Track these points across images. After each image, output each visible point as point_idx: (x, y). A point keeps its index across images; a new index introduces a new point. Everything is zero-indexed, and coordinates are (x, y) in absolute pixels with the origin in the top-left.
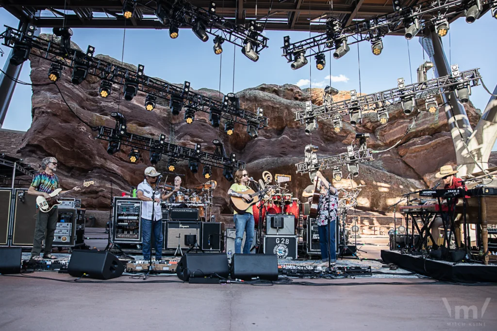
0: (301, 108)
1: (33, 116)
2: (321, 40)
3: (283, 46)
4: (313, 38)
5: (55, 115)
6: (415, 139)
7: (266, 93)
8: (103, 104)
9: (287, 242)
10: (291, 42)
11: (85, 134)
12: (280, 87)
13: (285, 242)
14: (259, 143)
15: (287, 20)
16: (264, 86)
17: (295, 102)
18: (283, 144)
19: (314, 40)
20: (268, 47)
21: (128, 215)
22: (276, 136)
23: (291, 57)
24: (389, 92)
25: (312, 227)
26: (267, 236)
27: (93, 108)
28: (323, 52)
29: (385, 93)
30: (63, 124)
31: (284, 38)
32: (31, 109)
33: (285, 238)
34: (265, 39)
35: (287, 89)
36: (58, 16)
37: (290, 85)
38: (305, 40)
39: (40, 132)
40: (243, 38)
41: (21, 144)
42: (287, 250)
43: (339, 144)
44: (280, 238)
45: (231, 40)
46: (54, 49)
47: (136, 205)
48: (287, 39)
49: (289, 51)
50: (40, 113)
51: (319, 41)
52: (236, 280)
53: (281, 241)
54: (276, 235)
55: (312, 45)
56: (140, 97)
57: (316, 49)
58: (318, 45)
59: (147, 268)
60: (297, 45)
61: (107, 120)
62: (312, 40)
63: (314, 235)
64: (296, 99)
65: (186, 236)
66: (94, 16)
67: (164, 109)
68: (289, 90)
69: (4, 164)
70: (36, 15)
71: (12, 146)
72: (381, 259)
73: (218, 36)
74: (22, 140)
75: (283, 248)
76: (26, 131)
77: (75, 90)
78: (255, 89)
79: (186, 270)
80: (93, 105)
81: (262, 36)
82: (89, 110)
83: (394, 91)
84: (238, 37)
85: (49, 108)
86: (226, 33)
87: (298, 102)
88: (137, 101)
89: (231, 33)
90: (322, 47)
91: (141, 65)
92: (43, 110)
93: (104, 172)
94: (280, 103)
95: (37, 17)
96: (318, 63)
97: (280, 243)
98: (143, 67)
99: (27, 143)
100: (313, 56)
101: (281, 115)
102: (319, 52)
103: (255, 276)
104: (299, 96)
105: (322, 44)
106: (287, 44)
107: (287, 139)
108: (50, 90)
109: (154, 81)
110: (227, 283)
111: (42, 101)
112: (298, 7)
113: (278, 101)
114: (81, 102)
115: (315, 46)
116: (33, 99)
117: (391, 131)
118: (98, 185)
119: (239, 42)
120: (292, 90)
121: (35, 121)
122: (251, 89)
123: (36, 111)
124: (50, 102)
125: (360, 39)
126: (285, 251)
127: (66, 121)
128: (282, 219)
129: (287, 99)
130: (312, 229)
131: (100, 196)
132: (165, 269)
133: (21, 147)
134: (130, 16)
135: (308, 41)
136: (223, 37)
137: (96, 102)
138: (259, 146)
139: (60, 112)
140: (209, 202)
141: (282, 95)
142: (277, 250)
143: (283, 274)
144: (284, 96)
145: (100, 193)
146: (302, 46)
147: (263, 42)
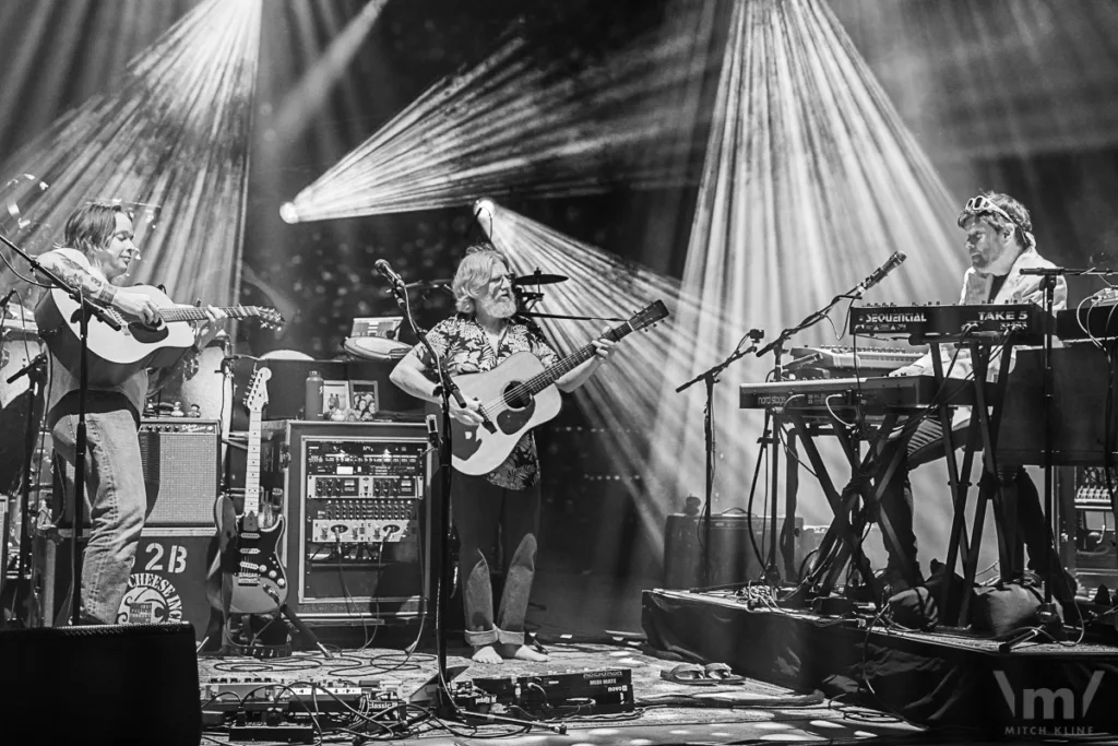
9: (179, 560)
13: (164, 561)
25: (312, 482)
33: (167, 543)
42: (175, 605)
75: (152, 594)
126: (164, 611)
130: (312, 493)
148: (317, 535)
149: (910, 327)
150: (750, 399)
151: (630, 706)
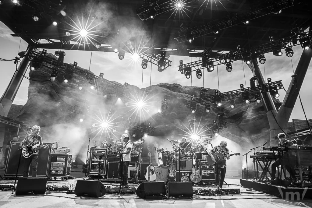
0: (182, 97)
1: (28, 97)
2: (200, 63)
3: (179, 65)
4: (196, 62)
7: (163, 88)
8: (70, 91)
10: (184, 63)
11: (59, 108)
12: (171, 85)
13: (187, 175)
15: (177, 50)
16: (162, 84)
17: (179, 94)
19: (196, 63)
20: (171, 66)
22: (168, 112)
23: (183, 72)
24: (236, 91)
26: (177, 171)
28: (200, 69)
29: (234, 92)
31: (180, 61)
32: (28, 93)
33: (187, 173)
34: (170, 61)
35: (175, 86)
36: (50, 42)
37: (176, 84)
38: (191, 63)
40: (158, 60)
41: (19, 113)
44: (185, 173)
45: (152, 61)
46: (54, 63)
48: (181, 62)
49: (182, 68)
50: (33, 95)
51: (198, 63)
52: (171, 197)
53: (185, 174)
54: (182, 171)
55: (195, 65)
57: (197, 68)
58: (198, 65)
59: (118, 190)
60: (186, 65)
62: (195, 63)
63: (203, 171)
66: (70, 43)
68: (176, 87)
69: (13, 125)
70: (38, 42)
71: (13, 114)
72: (241, 184)
73: (144, 59)
74: (21, 111)
75: (186, 178)
76: (24, 105)
78: (157, 86)
79: (144, 192)
81: (168, 60)
83: (238, 91)
84: (155, 60)
85: (39, 93)
86: (148, 58)
87: (180, 93)
89: (151, 58)
90: (200, 67)
91: (102, 73)
92: (35, 94)
95: (38, 43)
96: (198, 75)
97: (184, 175)
98: (103, 74)
99: (23, 112)
100: (195, 71)
102: (199, 69)
103: (181, 195)
104: (182, 90)
106: (181, 64)
107: (174, 114)
111: (34, 89)
113: (170, 93)
115: (196, 66)
116: (29, 87)
117: (232, 111)
119: (155, 62)
120: (177, 87)
121: (30, 99)
122: (154, 86)
123: (31, 94)
124: (40, 89)
125: (220, 63)
126: (187, 180)
128: (185, 162)
129: (175, 92)
130: (202, 167)
132: (128, 191)
133: (20, 115)
134: (99, 47)
135: (193, 63)
136: (147, 59)
141: (172, 89)
142: (183, 180)
146: (189, 65)
147: (169, 63)
148: (203, 172)
149: (270, 149)
150: (251, 157)
151: (240, 193)
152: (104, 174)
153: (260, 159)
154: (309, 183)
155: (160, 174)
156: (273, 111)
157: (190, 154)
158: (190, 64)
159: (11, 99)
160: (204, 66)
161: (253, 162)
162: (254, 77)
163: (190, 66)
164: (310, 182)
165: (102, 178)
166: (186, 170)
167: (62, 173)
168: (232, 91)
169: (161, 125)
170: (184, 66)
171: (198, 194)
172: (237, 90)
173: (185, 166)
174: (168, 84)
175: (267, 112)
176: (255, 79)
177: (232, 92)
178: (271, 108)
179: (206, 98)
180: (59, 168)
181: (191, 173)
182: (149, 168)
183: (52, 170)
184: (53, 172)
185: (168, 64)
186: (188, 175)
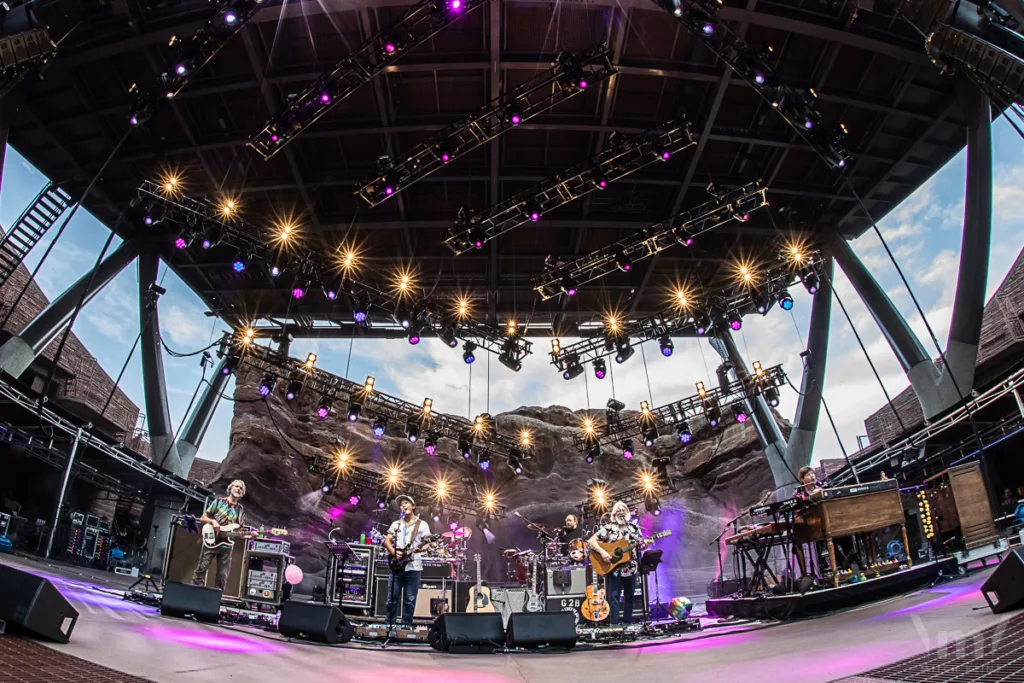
1: (231, 443)
2: (599, 342)
3: (552, 352)
4: (590, 340)
5: (255, 443)
6: (722, 465)
7: (527, 418)
8: (315, 432)
11: (290, 469)
12: (545, 410)
14: (521, 484)
15: (550, 325)
16: (523, 409)
18: (553, 484)
20: (531, 354)
21: (352, 568)
22: (542, 474)
23: (562, 365)
27: (302, 436)
28: (602, 356)
29: (684, 402)
30: (264, 456)
31: (552, 341)
32: (229, 435)
34: (528, 343)
35: (554, 412)
36: (275, 325)
37: (558, 407)
39: (235, 464)
41: (213, 477)
43: (627, 479)
44: (567, 599)
45: (486, 346)
47: (363, 555)
48: (557, 343)
49: (559, 357)
50: (239, 440)
51: (596, 343)
52: (517, 648)
53: (568, 603)
54: (562, 595)
55: (588, 348)
56: (361, 425)
57: (593, 353)
58: (595, 348)
59: (385, 634)
60: (569, 349)
61: (318, 452)
62: (587, 342)
64: (567, 424)
65: (432, 600)
66: (315, 324)
67: (392, 441)
68: (557, 413)
69: (195, 497)
70: (252, 325)
72: (705, 611)
73: (468, 342)
74: (215, 471)
76: (220, 461)
77: (283, 413)
78: (512, 413)
79: (445, 635)
80: (302, 433)
81: (523, 340)
82: (296, 439)
83: (693, 399)
84: (494, 342)
85: (250, 434)
86: (477, 338)
87: (569, 428)
88: (358, 430)
90: (600, 350)
91: (371, 377)
92: (242, 436)
93: (311, 521)
94: (546, 430)
96: (597, 370)
97: (567, 606)
98: (373, 379)
99: (220, 476)
100: (591, 362)
101: (547, 446)
102: (597, 357)
103: (544, 643)
104: (570, 419)
105: (600, 346)
106: (557, 348)
107: (557, 477)
108: (254, 412)
109: (386, 398)
110: (503, 652)
111: (242, 426)
112: (564, 307)
113: (543, 427)
114: (288, 428)
115: (591, 349)
116: (233, 422)
117: (692, 458)
118: (302, 537)
120: (560, 413)
121: (233, 448)
122: (506, 414)
123: (235, 437)
124: (253, 427)
125: (644, 339)
127: (267, 452)
128: (569, 572)
129: (555, 424)
131: (304, 552)
132: (410, 636)
133: (214, 480)
136: (475, 342)
137: (307, 429)
138: (520, 489)
139: (262, 440)
140: (462, 555)
141: (548, 419)
143: (581, 640)
144: (551, 422)
145: (304, 549)
147: (526, 347)
152: (368, 604)
153: (747, 541)
154: (849, 575)
155: (504, 603)
156: (777, 443)
157: (584, 557)
158: (577, 346)
159: (196, 444)
160: (609, 347)
161: (734, 554)
162: (726, 362)
163: (578, 352)
164: (850, 571)
165: (363, 614)
166: (571, 592)
167: (271, 596)
168: (680, 402)
169: (526, 505)
170: (562, 352)
171: (594, 641)
172: (690, 398)
173: (569, 584)
174: (539, 408)
175: (765, 447)
176: (728, 368)
177: (679, 404)
178: (772, 438)
179: (622, 425)
180: (266, 583)
181: (582, 600)
182: (476, 590)
183: (250, 588)
184: (253, 592)
185: (526, 350)
186: (577, 604)
